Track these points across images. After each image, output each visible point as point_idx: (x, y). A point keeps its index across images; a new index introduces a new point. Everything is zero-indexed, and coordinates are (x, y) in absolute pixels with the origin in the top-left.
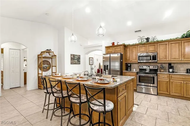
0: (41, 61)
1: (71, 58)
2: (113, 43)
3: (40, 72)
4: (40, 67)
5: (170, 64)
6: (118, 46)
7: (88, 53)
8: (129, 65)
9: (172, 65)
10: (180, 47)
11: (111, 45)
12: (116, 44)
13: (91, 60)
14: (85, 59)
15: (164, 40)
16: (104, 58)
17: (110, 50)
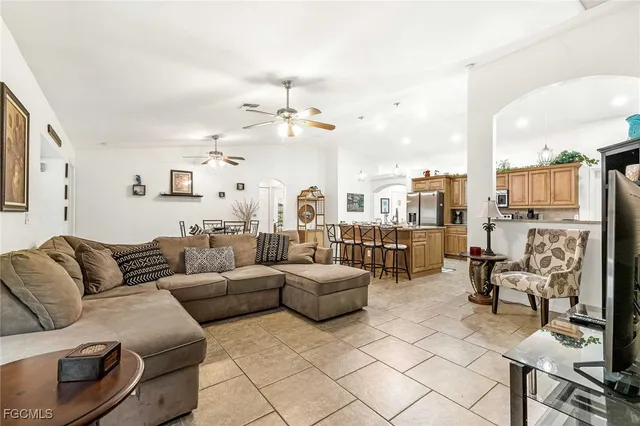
0: (301, 204)
1: (348, 200)
2: (428, 173)
3: (301, 223)
4: (300, 216)
5: (531, 211)
6: (437, 177)
7: (379, 190)
8: (458, 213)
9: (535, 213)
10: (548, 180)
11: (423, 176)
12: (432, 174)
13: (385, 203)
14: (372, 200)
15: (519, 167)
16: (408, 198)
17: (420, 186)
